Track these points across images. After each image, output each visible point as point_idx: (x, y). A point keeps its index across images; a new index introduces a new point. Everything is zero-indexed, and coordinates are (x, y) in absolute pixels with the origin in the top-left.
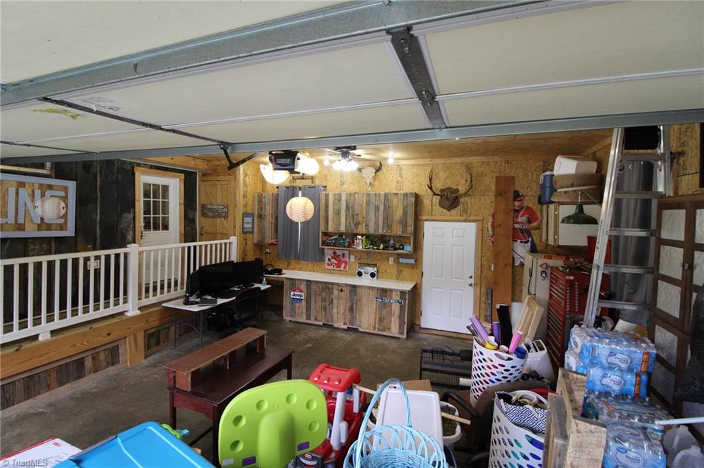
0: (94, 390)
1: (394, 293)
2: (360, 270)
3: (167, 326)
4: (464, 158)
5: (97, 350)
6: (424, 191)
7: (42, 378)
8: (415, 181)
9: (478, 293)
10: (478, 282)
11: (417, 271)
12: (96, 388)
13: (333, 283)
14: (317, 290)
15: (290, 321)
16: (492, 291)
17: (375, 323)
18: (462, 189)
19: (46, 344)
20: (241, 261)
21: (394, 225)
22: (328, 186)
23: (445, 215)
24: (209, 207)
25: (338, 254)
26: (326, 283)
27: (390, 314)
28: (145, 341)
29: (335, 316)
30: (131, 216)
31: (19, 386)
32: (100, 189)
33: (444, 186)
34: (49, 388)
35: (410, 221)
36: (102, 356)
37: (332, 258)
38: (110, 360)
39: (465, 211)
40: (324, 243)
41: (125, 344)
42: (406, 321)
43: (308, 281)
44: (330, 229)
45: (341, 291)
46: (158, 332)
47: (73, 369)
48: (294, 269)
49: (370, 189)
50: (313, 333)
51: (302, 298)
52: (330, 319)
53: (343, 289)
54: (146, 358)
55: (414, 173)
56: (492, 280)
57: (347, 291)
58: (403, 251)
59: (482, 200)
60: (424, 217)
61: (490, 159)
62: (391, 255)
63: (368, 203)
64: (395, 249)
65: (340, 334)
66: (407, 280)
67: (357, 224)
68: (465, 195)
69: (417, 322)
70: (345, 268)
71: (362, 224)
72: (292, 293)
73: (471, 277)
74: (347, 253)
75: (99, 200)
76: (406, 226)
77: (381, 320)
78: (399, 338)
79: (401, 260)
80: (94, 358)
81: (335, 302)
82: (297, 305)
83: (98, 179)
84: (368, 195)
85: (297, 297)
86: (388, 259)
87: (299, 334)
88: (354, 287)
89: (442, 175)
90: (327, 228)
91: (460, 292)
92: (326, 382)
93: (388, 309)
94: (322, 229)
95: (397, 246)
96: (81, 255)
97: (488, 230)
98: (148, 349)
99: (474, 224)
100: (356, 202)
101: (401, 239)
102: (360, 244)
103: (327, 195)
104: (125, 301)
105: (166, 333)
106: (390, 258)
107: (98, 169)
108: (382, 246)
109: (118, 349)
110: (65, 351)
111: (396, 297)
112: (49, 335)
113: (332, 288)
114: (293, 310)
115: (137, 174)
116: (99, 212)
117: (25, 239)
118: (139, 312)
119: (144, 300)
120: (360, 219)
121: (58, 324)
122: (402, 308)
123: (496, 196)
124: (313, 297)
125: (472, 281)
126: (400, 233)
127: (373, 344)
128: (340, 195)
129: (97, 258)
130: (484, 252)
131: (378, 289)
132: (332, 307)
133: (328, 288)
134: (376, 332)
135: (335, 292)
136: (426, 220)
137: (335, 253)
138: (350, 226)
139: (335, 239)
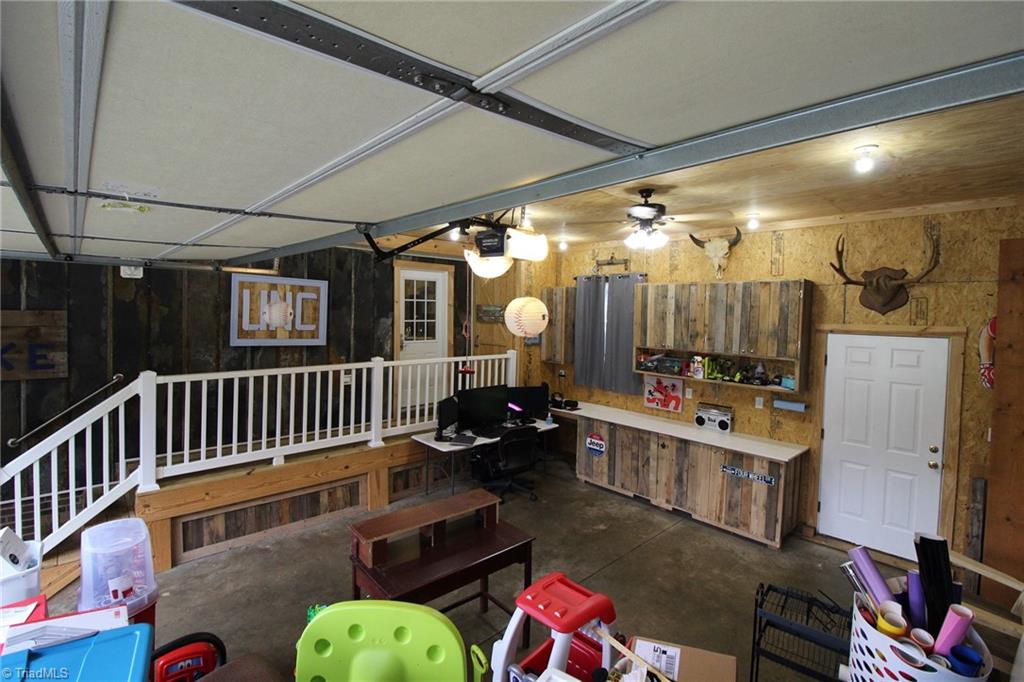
0: (324, 534)
1: (756, 463)
2: (700, 414)
3: (419, 465)
4: (919, 208)
5: (334, 485)
6: (825, 277)
7: (274, 510)
8: (808, 258)
9: (952, 483)
10: (953, 464)
11: (812, 426)
12: (327, 531)
13: (649, 433)
14: (625, 439)
15: (586, 482)
16: (986, 484)
17: (721, 510)
18: (914, 270)
19: (280, 470)
20: (522, 385)
21: (762, 340)
22: (649, 274)
23: (875, 323)
24: (484, 308)
25: (665, 384)
26: (639, 430)
27: (748, 498)
28: (389, 481)
29: (653, 487)
30: (389, 322)
31: (251, 515)
32: (356, 289)
33: (873, 265)
34: (280, 521)
35: (795, 333)
36: (339, 494)
37: (656, 390)
38: (348, 500)
39: (922, 314)
40: (639, 365)
41: (366, 481)
42: (780, 516)
43: (611, 424)
44: (650, 344)
45: (663, 446)
46: (408, 471)
47: (306, 504)
48: (597, 403)
49: (719, 276)
50: (614, 508)
51: (603, 450)
52: (645, 489)
53: (666, 444)
54: (390, 502)
55: (807, 243)
56: (988, 463)
57: (672, 447)
58: (780, 388)
59: (965, 293)
60: (826, 327)
61: (985, 203)
62: (759, 393)
63: (714, 301)
64: (765, 382)
65: (658, 518)
66: (790, 441)
67: (694, 337)
68: (918, 282)
69: (810, 522)
70: (676, 408)
71: (703, 336)
72: (589, 440)
73: (935, 450)
74: (679, 385)
75: (353, 303)
76: (786, 342)
77: (731, 507)
78: (765, 545)
79: (777, 404)
80: (330, 494)
81: (653, 463)
82: (596, 459)
83: (353, 276)
84: (714, 286)
85: (595, 447)
86: (754, 400)
87: (592, 505)
88: (685, 442)
89: (868, 244)
90: (644, 341)
91: (910, 478)
92: (541, 607)
93: (745, 490)
94: (637, 342)
95: (771, 377)
96: (330, 368)
97: (979, 355)
98: (395, 491)
99: (944, 342)
100: (693, 299)
101: (780, 365)
102: (699, 371)
103: (645, 290)
104: (368, 428)
105: (417, 475)
106: (757, 399)
107: (353, 265)
108: (738, 377)
109: (358, 486)
110: (299, 481)
111: (759, 469)
112: (283, 461)
113: (648, 440)
114: (589, 465)
115: (396, 269)
116: (353, 316)
117: (277, 349)
118: (382, 444)
119: (390, 428)
120: (700, 328)
121: (293, 448)
122: (772, 492)
123: (1001, 283)
124: (618, 450)
125: (937, 458)
126: (772, 354)
127: (713, 546)
128: (665, 288)
129: (348, 372)
130: (967, 400)
131: (727, 451)
132: (648, 471)
133: (642, 438)
134: (722, 525)
135: (653, 447)
136: (832, 332)
137: (659, 382)
138: (683, 340)
139: (658, 360)
